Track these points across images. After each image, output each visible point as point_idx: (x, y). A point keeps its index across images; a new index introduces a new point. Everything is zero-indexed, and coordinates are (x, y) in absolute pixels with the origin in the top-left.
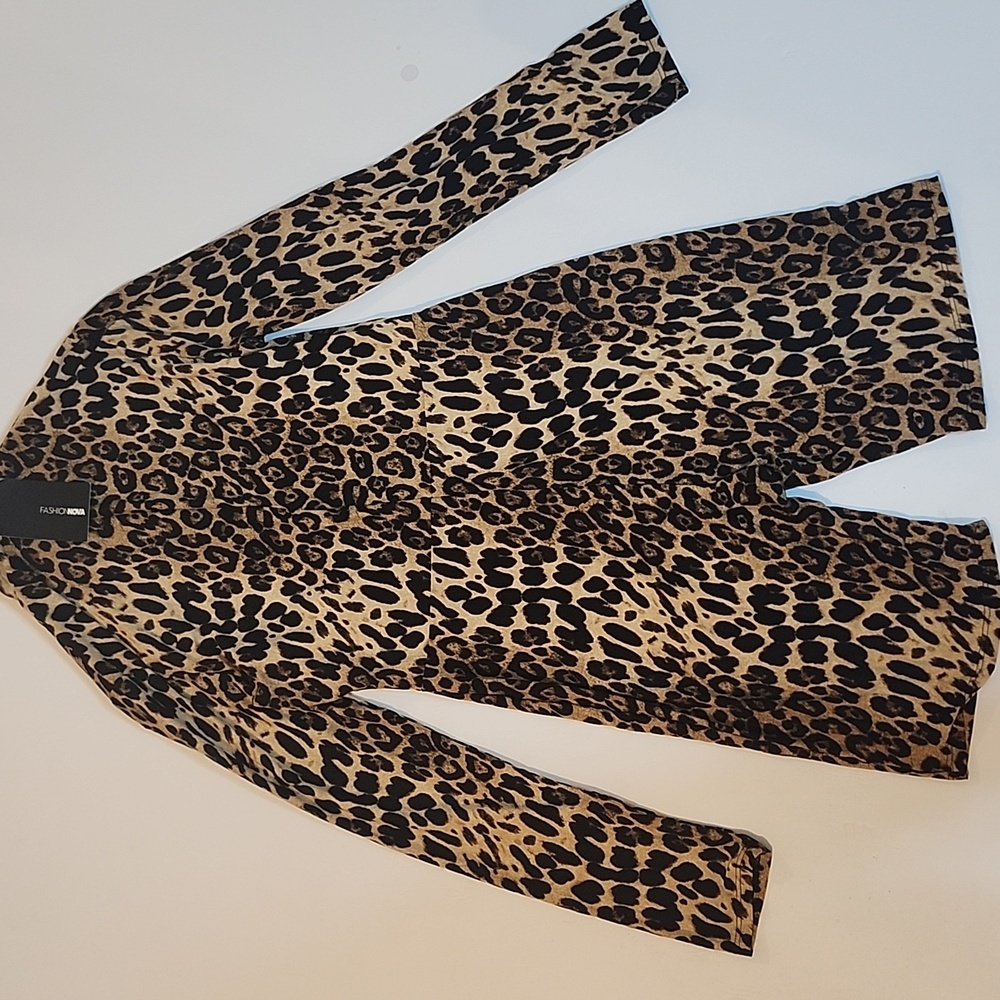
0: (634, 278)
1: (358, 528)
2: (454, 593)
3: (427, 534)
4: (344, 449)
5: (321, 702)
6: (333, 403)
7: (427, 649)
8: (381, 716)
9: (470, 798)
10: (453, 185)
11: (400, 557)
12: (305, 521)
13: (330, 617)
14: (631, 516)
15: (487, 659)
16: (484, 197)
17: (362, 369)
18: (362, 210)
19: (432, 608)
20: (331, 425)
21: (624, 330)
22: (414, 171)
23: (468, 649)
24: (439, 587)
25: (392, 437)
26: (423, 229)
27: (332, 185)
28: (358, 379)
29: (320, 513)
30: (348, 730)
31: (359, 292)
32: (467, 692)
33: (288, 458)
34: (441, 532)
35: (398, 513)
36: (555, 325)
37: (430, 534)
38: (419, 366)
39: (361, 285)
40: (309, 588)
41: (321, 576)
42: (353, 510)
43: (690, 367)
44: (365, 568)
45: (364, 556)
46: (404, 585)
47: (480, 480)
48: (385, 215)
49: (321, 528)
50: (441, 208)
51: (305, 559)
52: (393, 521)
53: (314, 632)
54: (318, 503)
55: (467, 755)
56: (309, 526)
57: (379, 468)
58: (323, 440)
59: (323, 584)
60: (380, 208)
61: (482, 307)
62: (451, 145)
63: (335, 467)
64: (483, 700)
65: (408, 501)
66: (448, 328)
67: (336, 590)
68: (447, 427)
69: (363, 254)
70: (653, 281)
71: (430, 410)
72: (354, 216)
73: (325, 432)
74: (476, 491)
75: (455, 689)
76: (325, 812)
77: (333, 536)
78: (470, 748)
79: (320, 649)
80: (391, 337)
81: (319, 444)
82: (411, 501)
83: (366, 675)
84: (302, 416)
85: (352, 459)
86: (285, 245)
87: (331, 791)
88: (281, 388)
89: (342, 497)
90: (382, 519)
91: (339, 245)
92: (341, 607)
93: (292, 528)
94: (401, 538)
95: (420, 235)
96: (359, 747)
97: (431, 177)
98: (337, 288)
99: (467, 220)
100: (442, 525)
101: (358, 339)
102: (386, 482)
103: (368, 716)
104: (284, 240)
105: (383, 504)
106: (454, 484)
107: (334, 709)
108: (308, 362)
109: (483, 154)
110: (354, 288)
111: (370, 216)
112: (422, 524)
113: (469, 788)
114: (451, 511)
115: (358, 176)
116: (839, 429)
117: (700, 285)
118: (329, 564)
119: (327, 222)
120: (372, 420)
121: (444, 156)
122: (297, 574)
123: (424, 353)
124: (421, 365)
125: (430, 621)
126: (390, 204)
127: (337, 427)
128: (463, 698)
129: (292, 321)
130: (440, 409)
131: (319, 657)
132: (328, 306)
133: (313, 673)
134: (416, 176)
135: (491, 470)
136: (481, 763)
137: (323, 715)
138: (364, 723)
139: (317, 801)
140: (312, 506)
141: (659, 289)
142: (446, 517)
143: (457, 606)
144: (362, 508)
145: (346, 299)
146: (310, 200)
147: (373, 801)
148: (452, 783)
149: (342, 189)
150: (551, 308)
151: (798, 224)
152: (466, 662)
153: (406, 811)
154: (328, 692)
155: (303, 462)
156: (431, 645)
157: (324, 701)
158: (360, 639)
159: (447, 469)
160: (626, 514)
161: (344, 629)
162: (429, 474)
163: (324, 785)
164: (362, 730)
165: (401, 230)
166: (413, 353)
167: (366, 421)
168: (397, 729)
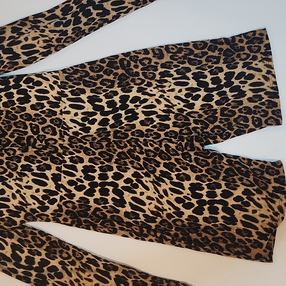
0: (148, 61)
1: (32, 155)
2: (70, 183)
3: (61, 159)
4: (28, 123)
5: (12, 227)
6: (24, 104)
7: (58, 205)
8: (37, 233)
9: (73, 267)
10: (78, 21)
11: (49, 168)
12: (9, 152)
13: (18, 191)
14: (144, 154)
15: (83, 210)
16: (90, 26)
17: (37, 91)
18: (40, 28)
19: (61, 189)
20: (23, 113)
21: (143, 81)
22: (62, 14)
23: (75, 206)
24: (64, 180)
25: (48, 119)
26: (64, 37)
27: (28, 18)
28: (35, 95)
29: (16, 149)
30: (23, 239)
31: (37, 60)
32: (74, 224)
33: (4, 126)
34: (67, 158)
35: (49, 150)
36: (116, 78)
37: (62, 158)
38: (61, 91)
39: (38, 58)
40: (10, 179)
41: (15, 175)
42: (30, 148)
43: (168, 97)
44: (34, 172)
45: (34, 167)
46: (50, 179)
47: (83, 138)
48: (50, 31)
49: (16, 155)
50: (72, 30)
51: (9, 167)
52: (47, 153)
53: (11, 198)
54: (16, 144)
55: (73, 250)
56: (11, 153)
57: (42, 131)
58: (19, 119)
59: (16, 178)
60: (47, 28)
61: (87, 69)
62: (77, 5)
63: (24, 130)
64: (80, 227)
65: (53, 145)
66: (73, 77)
67: (21, 180)
68: (71, 116)
69: (40, 46)
70: (155, 63)
71: (64, 109)
72: (36, 30)
73: (20, 116)
74: (82, 142)
75: (69, 222)
76: (11, 273)
77: (21, 158)
78: (75, 247)
79: (13, 205)
80: (50, 78)
81: (17, 121)
82: (55, 145)
83: (32, 216)
84: (11, 109)
85: (31, 127)
86: (7, 40)
87: (14, 264)
88: (2, 97)
89: (26, 142)
90: (42, 152)
91: (30, 42)
92: (23, 187)
93: (4, 154)
94: (50, 160)
95: (63, 40)
96: (27, 246)
97: (69, 17)
98: (28, 58)
99: (82, 35)
100: (67, 155)
101: (36, 79)
102: (45, 137)
103: (32, 233)
104: (7, 38)
105: (43, 146)
106: (73, 139)
107: (18, 230)
108: (14, 87)
109: (90, 10)
110: (35, 58)
111: (43, 31)
112: (59, 154)
113: (73, 263)
114: (71, 150)
115: (39, 15)
116: (225, 123)
117: (173, 65)
118: (19, 170)
119: (25, 32)
120: (40, 112)
121: (74, 9)
122: (5, 173)
123: (63, 86)
124: (61, 90)
125: (60, 194)
126: (52, 27)
127: (25, 114)
128: (72, 226)
129: (9, 70)
130: (68, 109)
131: (12, 208)
132: (24, 65)
133: (9, 215)
134: (62, 16)
135: (88, 134)
136: (79, 253)
137: (13, 232)
138: (30, 236)
139: (8, 268)
140: (13, 145)
141: (158, 66)
142: (69, 152)
143: (72, 188)
144: (34, 147)
145: (31, 63)
146: (19, 23)
147: (32, 268)
148: (66, 261)
149: (32, 19)
150: (115, 71)
151: (212, 44)
152: (74, 211)
153: (46, 273)
154: (15, 223)
155: (10, 128)
156: (60, 204)
157: (13, 226)
158: (30, 201)
159: (70, 133)
160: (142, 153)
161: (24, 196)
162: (63, 135)
163: (11, 261)
164: (29, 238)
165: (56, 37)
166: (58, 86)
167: (38, 112)
168: (44, 238)
